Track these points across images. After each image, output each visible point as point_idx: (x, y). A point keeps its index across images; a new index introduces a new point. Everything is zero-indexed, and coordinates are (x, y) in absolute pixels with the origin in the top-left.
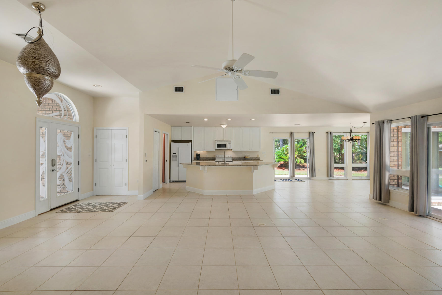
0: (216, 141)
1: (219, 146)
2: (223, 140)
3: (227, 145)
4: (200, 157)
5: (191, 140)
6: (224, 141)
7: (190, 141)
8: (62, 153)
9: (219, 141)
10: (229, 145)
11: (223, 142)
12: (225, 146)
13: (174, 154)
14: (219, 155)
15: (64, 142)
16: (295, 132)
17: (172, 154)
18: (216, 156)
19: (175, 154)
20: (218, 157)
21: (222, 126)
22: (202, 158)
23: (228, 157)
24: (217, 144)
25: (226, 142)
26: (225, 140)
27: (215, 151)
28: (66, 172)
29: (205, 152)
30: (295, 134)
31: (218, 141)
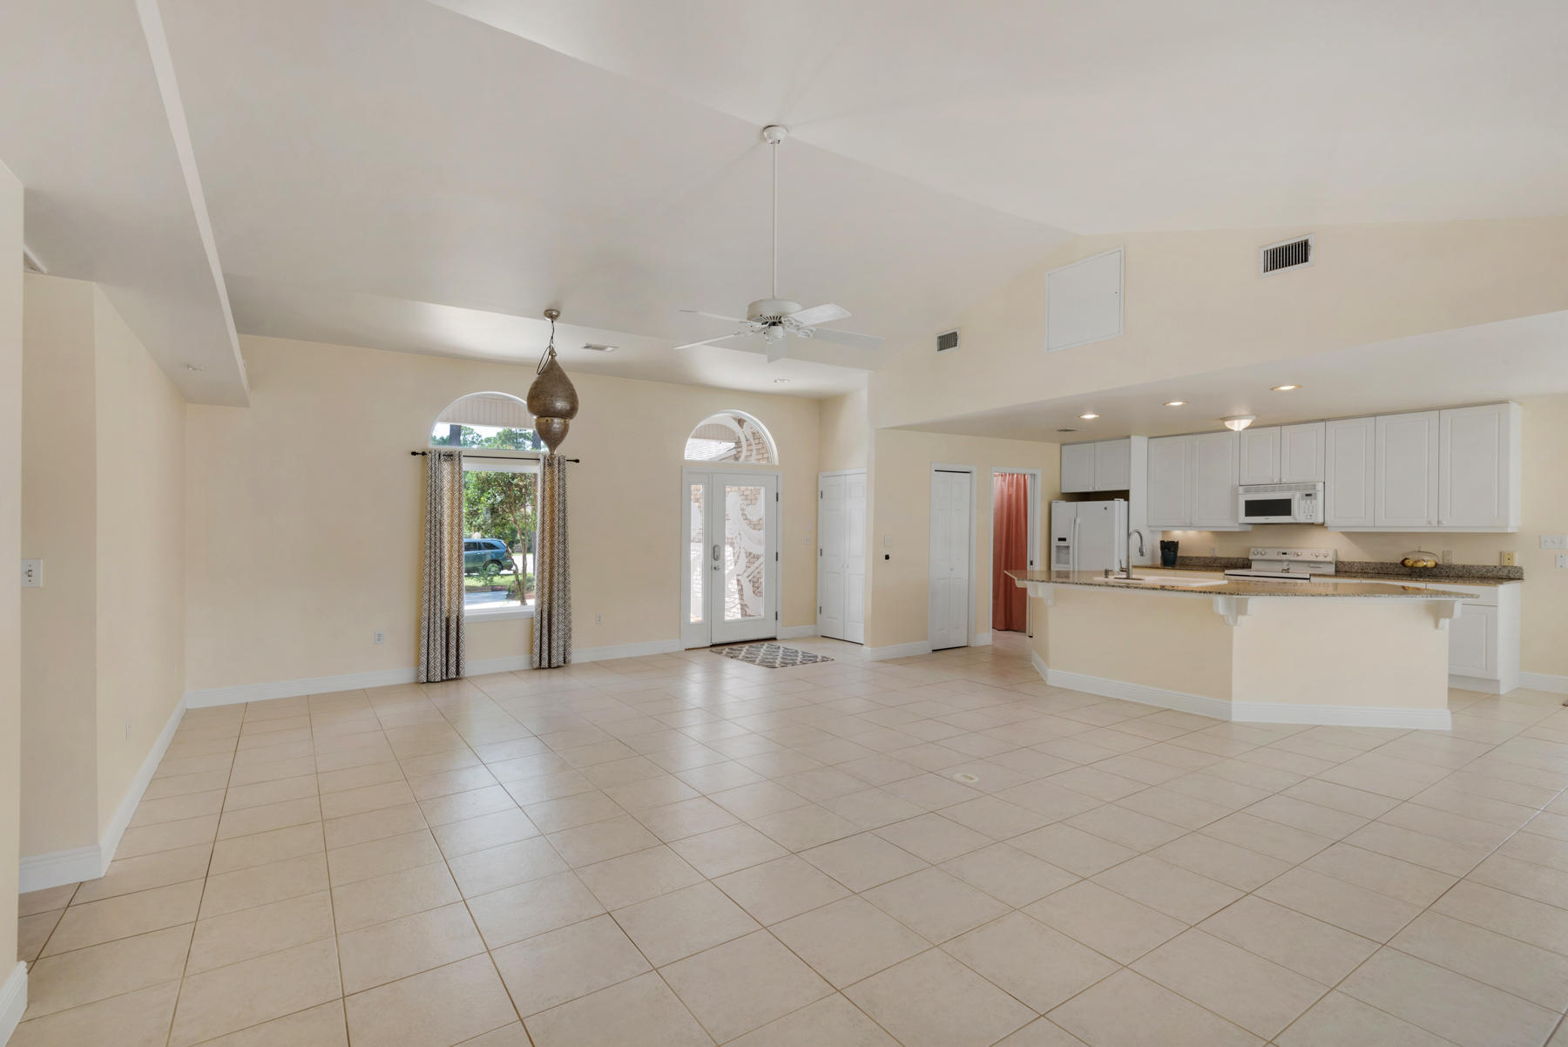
0: (1241, 489)
1: (1254, 508)
2: (1276, 480)
3: (1296, 506)
4: (1179, 554)
5: (1125, 488)
6: (1280, 485)
7: (1124, 495)
8: (736, 534)
9: (1258, 488)
10: (1303, 502)
11: (1275, 490)
12: (1283, 507)
13: (1060, 539)
14: (1264, 548)
15: (743, 510)
17: (1055, 542)
18: (1252, 550)
19: (1064, 540)
20: (1265, 557)
21: (1228, 424)
22: (1183, 558)
23: (1314, 559)
24: (1248, 503)
25: (1290, 489)
26: (1284, 480)
27: (1240, 530)
28: (746, 574)
29: (1206, 535)
31: (1249, 488)
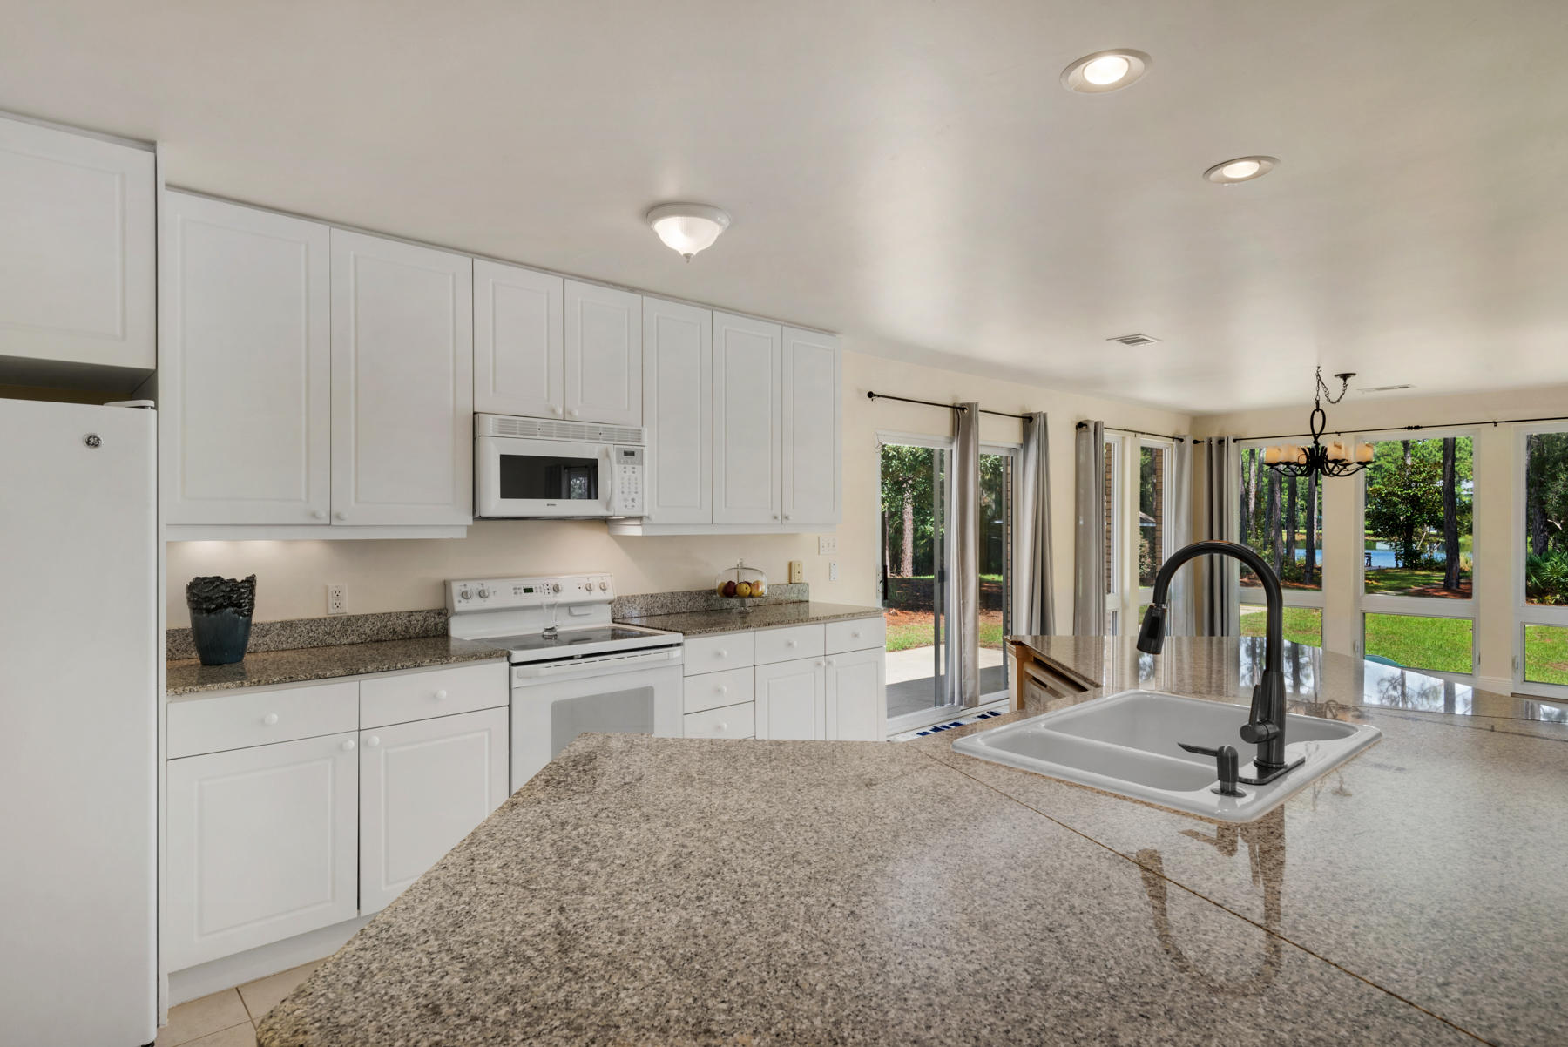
0: (488, 425)
2: (560, 412)
3: (612, 476)
9: (529, 425)
10: (622, 467)
11: (563, 435)
12: (583, 476)
16: (981, 407)
18: (456, 588)
20: (482, 603)
23: (585, 597)
24: (506, 461)
25: (595, 437)
26: (575, 413)
27: (462, 534)
30: (981, 416)
